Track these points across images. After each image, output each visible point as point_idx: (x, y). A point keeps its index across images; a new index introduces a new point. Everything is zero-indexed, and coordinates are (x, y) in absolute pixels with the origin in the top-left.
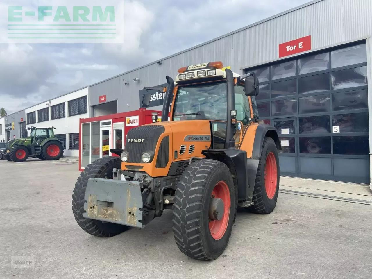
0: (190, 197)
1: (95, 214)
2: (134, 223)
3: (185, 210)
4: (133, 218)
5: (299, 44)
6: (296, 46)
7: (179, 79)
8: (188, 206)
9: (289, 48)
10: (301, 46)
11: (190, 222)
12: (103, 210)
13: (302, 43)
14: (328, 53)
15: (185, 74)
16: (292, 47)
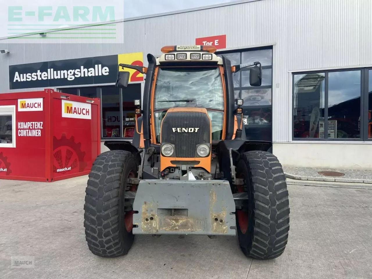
0: (278, 193)
1: (155, 228)
2: (224, 231)
3: (275, 207)
4: (222, 225)
5: (216, 41)
6: (212, 43)
7: (166, 60)
8: (278, 203)
9: (206, 43)
10: (217, 43)
11: (281, 220)
12: (169, 221)
13: (218, 40)
14: (239, 53)
15: (174, 55)
16: (209, 43)
